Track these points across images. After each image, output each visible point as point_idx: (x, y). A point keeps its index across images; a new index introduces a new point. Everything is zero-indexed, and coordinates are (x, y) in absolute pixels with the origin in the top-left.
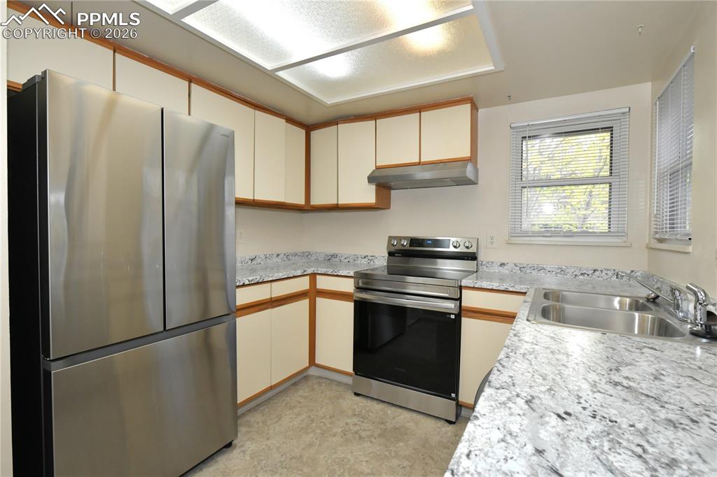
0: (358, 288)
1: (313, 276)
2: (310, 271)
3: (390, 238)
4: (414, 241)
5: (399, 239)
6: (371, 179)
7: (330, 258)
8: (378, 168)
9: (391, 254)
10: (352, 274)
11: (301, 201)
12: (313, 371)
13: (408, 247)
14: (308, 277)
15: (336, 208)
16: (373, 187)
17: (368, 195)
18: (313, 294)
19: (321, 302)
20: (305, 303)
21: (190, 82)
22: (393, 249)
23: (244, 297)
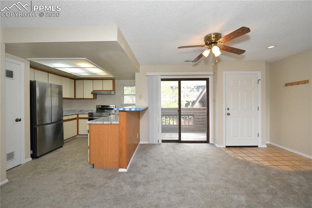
0: (89, 116)
1: (78, 115)
2: (77, 113)
3: (97, 106)
4: (102, 106)
5: (99, 106)
6: (92, 93)
7: (81, 111)
8: (93, 91)
9: (97, 109)
10: (88, 113)
11: (73, 97)
12: (78, 136)
13: (101, 108)
14: (76, 115)
15: (83, 99)
16: (92, 95)
17: (91, 96)
18: (78, 119)
19: (80, 120)
20: (76, 121)
21: (48, 73)
22: (98, 108)
23: (64, 118)
